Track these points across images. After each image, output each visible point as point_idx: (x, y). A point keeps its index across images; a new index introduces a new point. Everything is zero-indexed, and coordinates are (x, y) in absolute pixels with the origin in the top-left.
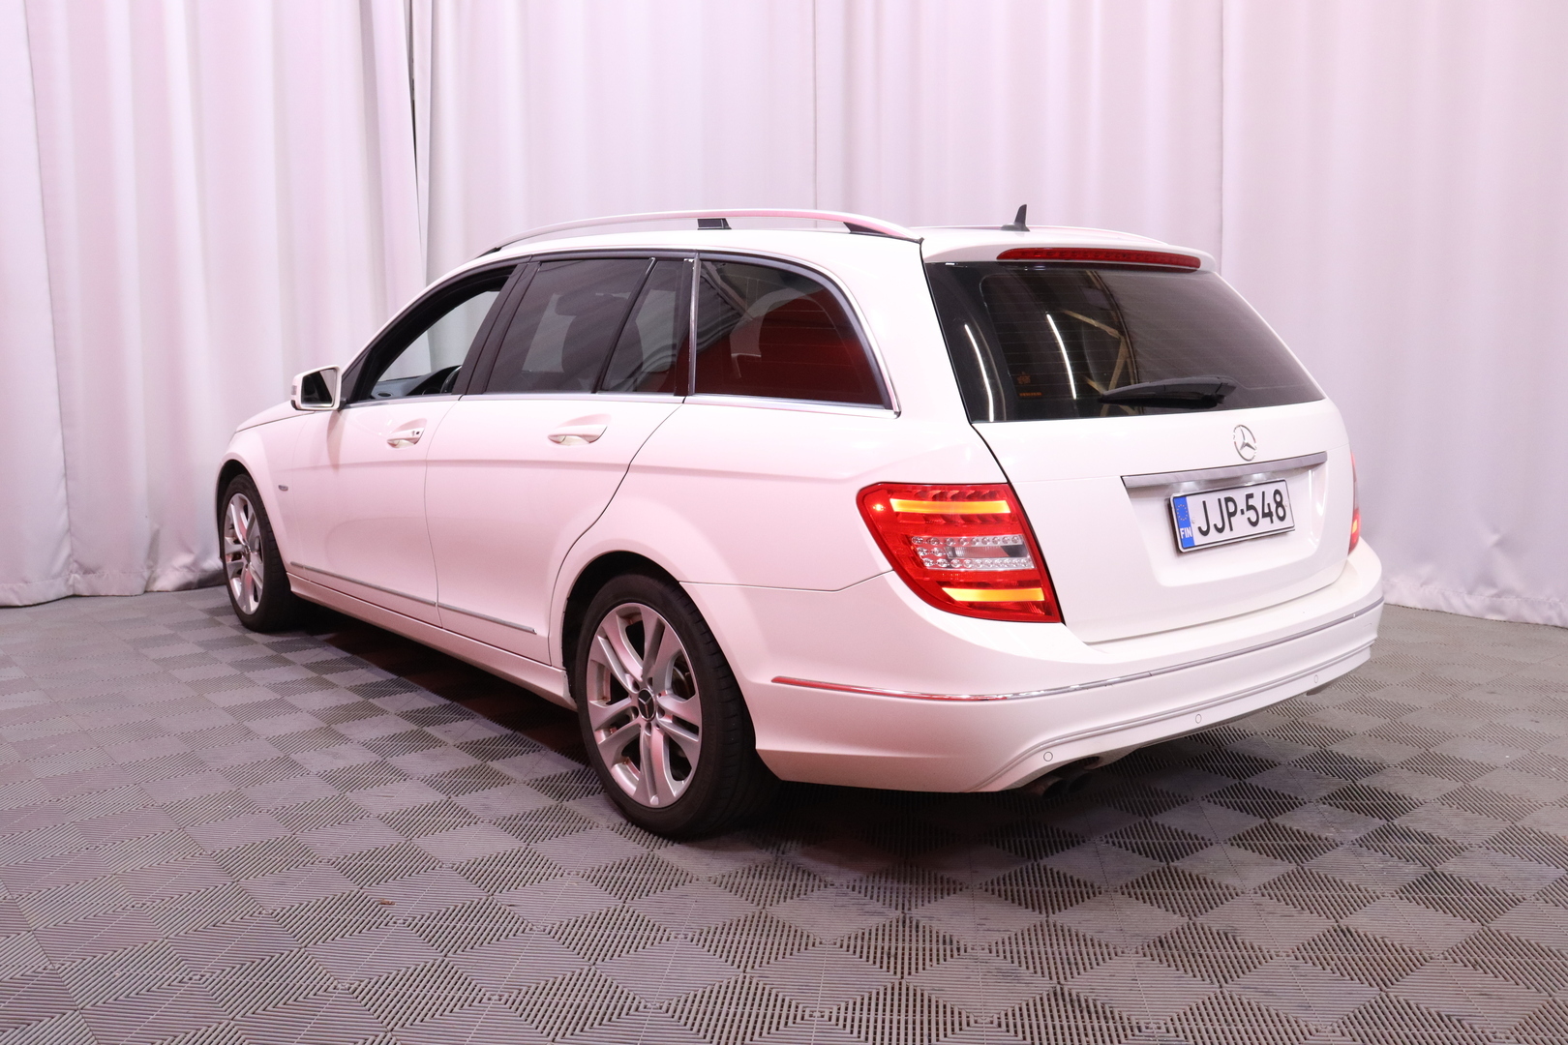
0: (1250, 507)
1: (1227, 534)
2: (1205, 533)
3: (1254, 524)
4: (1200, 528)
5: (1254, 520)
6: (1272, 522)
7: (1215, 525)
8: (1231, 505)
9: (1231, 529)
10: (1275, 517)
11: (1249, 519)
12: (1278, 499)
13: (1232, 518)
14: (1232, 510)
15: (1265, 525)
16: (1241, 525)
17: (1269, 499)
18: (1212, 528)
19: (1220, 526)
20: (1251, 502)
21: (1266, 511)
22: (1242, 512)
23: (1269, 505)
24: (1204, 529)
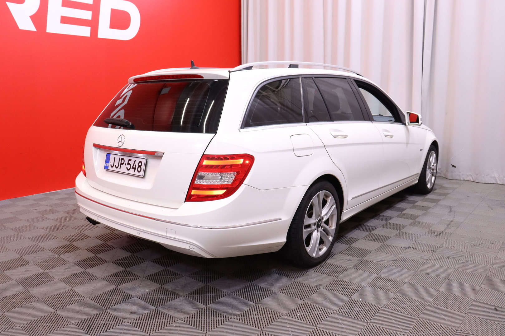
0: (128, 164)
1: (118, 170)
2: (112, 167)
3: (128, 170)
4: (111, 165)
5: (128, 168)
6: (135, 171)
7: (116, 165)
8: (123, 161)
9: (120, 169)
10: (136, 170)
11: (127, 167)
12: (140, 164)
13: (121, 165)
14: (122, 162)
15: (132, 171)
16: (123, 168)
17: (137, 163)
18: (114, 166)
19: (117, 166)
20: (130, 162)
21: (134, 167)
22: (126, 164)
23: (136, 165)
24: (112, 165)
